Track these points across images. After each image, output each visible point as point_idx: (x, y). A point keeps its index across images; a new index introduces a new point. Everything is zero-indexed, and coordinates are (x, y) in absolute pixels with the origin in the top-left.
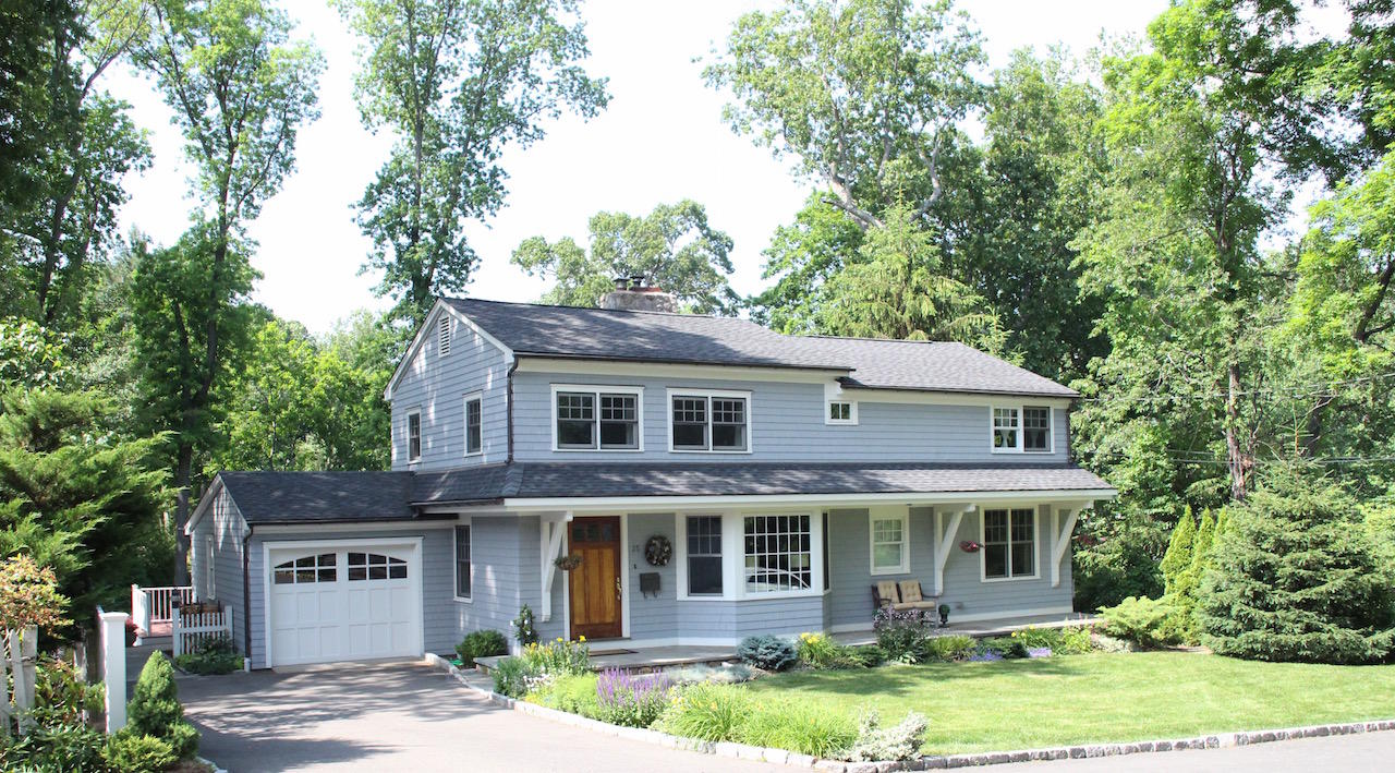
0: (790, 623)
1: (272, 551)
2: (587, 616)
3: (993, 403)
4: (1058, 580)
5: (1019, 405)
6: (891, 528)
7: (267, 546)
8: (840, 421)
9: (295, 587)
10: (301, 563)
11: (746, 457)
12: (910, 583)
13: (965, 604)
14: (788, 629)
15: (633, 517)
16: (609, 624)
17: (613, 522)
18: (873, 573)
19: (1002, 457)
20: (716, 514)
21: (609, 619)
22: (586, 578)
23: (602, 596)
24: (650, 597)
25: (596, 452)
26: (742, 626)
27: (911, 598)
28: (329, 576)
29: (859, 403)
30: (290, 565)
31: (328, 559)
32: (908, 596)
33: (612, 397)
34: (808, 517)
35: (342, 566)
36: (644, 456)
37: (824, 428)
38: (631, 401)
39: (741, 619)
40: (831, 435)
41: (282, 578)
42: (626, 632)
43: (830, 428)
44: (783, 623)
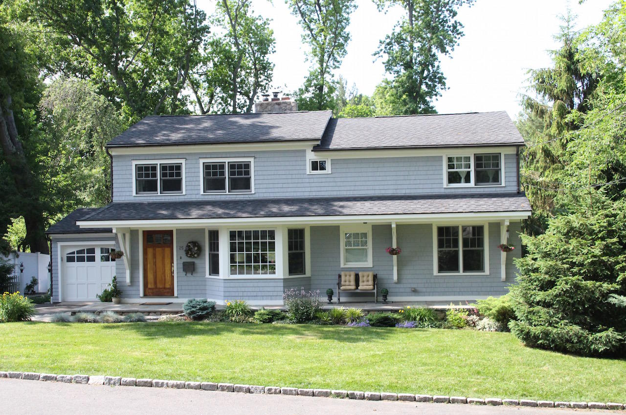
0: (259, 294)
1: (62, 247)
2: (155, 283)
3: (445, 154)
4: (505, 277)
5: (471, 153)
6: (357, 238)
7: (59, 244)
8: (319, 172)
9: (76, 264)
10: (78, 252)
11: (250, 196)
12: (366, 274)
13: (418, 289)
14: (259, 297)
15: (180, 231)
16: (168, 288)
17: (170, 233)
18: (342, 266)
19: (453, 190)
20: (215, 229)
21: (168, 286)
22: (155, 263)
23: (164, 273)
24: (189, 275)
25: (158, 196)
26: (227, 294)
27: (365, 283)
28: (92, 259)
29: (331, 160)
30: (73, 253)
31: (92, 251)
32: (363, 282)
33: (168, 165)
34: (274, 231)
35: (98, 254)
36: (186, 197)
37: (305, 176)
38: (179, 167)
39: (226, 289)
40: (312, 180)
41: (70, 259)
42: (176, 294)
43: (311, 176)
44: (255, 294)
